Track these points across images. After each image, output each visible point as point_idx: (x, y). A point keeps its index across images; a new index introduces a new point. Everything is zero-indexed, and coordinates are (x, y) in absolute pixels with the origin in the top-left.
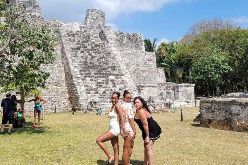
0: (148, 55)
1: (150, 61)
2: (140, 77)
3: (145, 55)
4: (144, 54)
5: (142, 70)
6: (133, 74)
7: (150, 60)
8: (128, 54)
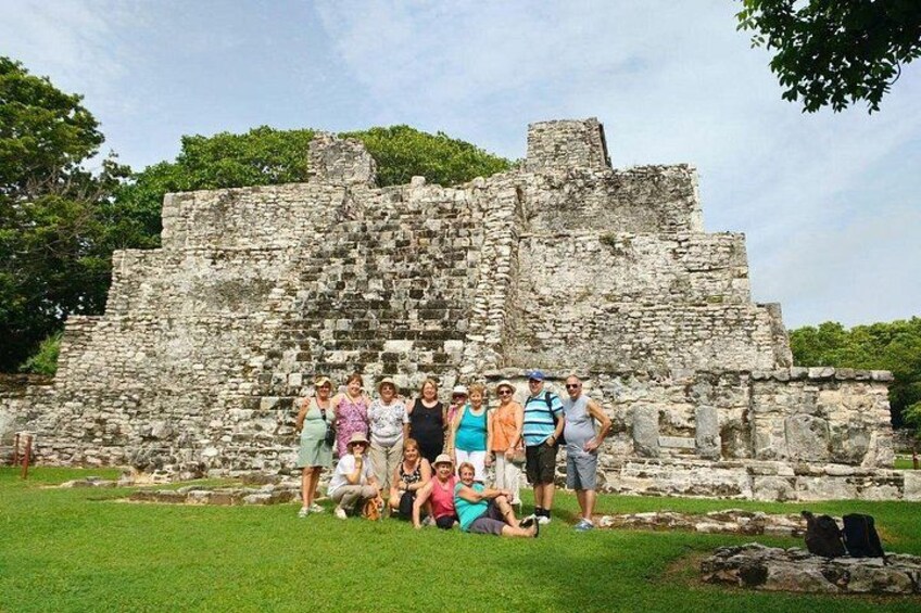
0: (692, 249)
1: (710, 274)
2: (624, 347)
3: (678, 251)
4: (675, 245)
5: (640, 314)
6: (587, 335)
7: (706, 267)
8: (583, 255)
